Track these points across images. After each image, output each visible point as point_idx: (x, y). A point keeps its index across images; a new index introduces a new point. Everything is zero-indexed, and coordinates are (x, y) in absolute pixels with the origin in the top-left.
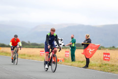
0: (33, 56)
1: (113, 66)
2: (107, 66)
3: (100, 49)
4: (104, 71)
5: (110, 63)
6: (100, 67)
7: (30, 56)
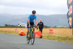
0: (11, 32)
1: (55, 37)
2: (51, 37)
3: (48, 28)
4: (49, 39)
5: (53, 35)
6: (48, 37)
7: (10, 32)
